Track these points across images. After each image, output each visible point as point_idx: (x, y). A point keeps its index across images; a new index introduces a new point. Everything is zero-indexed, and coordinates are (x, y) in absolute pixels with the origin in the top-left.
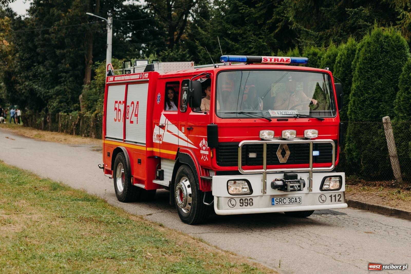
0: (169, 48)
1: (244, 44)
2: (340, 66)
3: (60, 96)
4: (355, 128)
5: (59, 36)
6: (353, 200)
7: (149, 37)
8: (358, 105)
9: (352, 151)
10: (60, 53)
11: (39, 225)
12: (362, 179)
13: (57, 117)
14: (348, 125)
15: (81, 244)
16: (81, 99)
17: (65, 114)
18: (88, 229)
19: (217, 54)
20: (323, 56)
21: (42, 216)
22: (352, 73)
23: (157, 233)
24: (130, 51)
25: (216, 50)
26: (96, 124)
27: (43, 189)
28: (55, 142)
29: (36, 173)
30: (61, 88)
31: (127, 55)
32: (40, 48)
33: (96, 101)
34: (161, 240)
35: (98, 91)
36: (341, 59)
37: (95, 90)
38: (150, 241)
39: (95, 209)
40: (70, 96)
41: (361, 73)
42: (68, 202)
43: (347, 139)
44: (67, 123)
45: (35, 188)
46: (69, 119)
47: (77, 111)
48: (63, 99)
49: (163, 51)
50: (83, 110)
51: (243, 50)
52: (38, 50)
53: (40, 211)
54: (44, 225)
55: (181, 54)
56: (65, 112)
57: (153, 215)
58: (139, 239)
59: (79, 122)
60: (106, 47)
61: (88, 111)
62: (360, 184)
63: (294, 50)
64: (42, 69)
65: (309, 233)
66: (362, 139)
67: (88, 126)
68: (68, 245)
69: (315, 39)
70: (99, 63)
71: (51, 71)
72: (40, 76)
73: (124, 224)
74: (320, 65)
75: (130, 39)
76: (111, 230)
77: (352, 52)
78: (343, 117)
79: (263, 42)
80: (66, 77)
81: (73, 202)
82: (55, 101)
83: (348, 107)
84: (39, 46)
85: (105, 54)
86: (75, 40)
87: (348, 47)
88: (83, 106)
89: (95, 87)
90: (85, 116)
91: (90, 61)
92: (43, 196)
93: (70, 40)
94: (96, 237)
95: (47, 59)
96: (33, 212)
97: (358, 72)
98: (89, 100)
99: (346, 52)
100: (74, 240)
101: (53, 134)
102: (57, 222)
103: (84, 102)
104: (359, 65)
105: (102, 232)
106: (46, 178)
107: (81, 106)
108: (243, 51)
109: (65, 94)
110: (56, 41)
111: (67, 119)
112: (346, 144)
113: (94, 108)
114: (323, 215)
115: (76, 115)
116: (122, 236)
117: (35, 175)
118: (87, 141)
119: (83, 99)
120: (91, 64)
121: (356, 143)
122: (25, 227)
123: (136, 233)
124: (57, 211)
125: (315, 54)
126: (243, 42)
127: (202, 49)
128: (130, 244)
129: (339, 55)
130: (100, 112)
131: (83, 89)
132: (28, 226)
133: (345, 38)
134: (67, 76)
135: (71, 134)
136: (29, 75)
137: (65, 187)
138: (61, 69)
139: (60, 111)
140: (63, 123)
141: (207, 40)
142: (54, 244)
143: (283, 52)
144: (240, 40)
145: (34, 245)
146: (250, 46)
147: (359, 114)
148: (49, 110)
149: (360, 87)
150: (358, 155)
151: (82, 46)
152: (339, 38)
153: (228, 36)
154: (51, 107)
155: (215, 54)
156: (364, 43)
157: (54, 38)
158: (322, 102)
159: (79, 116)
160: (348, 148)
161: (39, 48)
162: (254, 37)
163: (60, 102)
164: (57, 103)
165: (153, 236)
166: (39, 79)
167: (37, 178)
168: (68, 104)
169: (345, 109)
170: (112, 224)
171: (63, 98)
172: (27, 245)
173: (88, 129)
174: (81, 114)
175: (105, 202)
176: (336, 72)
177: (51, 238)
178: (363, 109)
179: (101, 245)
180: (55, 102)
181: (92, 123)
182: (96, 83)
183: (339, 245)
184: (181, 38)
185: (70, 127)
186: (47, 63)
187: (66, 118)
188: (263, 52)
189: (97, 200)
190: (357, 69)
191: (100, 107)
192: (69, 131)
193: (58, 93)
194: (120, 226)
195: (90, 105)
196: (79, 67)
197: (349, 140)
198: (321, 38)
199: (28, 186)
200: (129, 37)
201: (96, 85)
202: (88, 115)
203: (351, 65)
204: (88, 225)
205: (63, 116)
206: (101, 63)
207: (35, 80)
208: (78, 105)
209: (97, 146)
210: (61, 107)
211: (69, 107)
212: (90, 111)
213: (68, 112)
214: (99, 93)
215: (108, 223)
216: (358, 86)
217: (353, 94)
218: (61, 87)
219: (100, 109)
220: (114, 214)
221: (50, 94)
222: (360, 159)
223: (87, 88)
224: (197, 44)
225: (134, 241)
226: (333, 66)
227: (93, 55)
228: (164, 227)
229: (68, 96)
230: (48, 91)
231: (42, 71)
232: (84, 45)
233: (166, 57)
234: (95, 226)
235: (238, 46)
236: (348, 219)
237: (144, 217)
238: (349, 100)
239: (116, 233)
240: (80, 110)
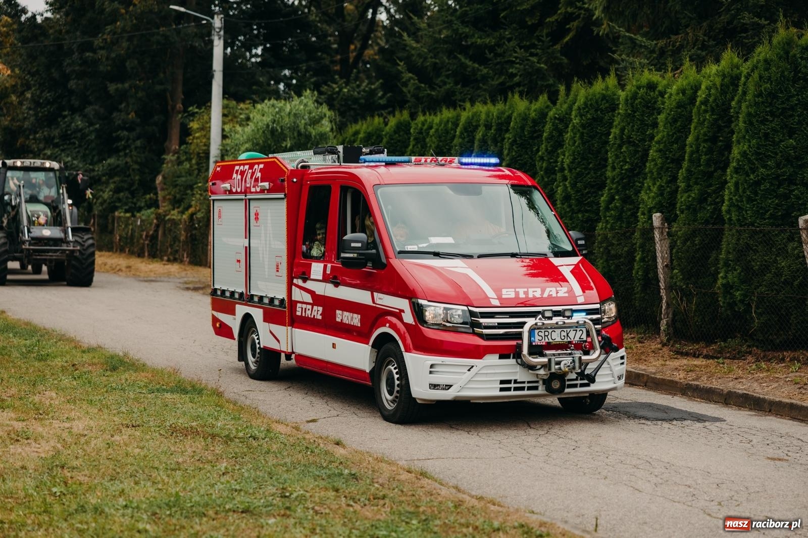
0: (341, 78)
1: (498, 67)
2: (706, 111)
3: (116, 179)
4: (738, 240)
5: (113, 55)
6: (738, 391)
7: (298, 56)
8: (744, 192)
9: (732, 287)
10: (117, 90)
11: (87, 443)
12: (753, 346)
13: (110, 221)
14: (723, 234)
15: (176, 483)
16: (159, 184)
17: (128, 215)
18: (189, 450)
19: (442, 89)
20: (669, 90)
21: (92, 423)
22: (733, 125)
23: (332, 459)
24: (260, 84)
25: (440, 79)
26: (191, 236)
27: (90, 368)
28: (108, 271)
29: (72, 335)
30: (120, 162)
31: (254, 94)
32: (75, 81)
33: (191, 187)
34: (342, 474)
35: (196, 167)
36: (709, 95)
37: (188, 166)
38: (318, 476)
39: (200, 410)
40: (137, 178)
41: (751, 123)
42: (143, 395)
43: (721, 262)
44: (132, 234)
45: (73, 365)
46: (136, 225)
47: (153, 210)
48: (123, 184)
49: (329, 83)
50: (164, 207)
51: (497, 79)
52: (72, 84)
53: (87, 413)
54: (99, 443)
55: (367, 89)
56: (126, 211)
57: (320, 421)
58: (296, 471)
59: (156, 231)
60: (212, 77)
61: (173, 209)
62: (750, 358)
63: (607, 79)
64: (80, 123)
65: (651, 460)
66: (753, 263)
67: (176, 239)
68: (149, 484)
69: (648, 56)
70: (196, 110)
71: (97, 126)
72: (75, 138)
73: (262, 441)
74: (664, 108)
75: (259, 60)
76: (236, 453)
77: (731, 82)
78: (712, 218)
79: (538, 63)
80: (128, 139)
81: (153, 395)
82: (106, 187)
83: (723, 196)
84: (74, 76)
85: (209, 92)
86: (145, 63)
87: (723, 71)
88: (164, 198)
89: (189, 160)
90: (169, 220)
91: (178, 106)
92: (90, 382)
93: (136, 62)
94: (208, 467)
95: (90, 103)
96: (73, 414)
97: (745, 122)
98: (176, 186)
99: (718, 81)
100: (161, 473)
101: (103, 256)
102: (124, 437)
103: (167, 189)
104: (747, 107)
105: (219, 457)
106: (95, 346)
107: (160, 198)
108: (497, 82)
109: (128, 173)
110: (107, 65)
111: (132, 224)
112: (719, 273)
113: (186, 201)
114: (675, 422)
115: (149, 216)
116: (260, 465)
117: (70, 340)
118: (173, 270)
119: (165, 184)
120: (179, 112)
121: (742, 271)
122: (59, 446)
123: (288, 460)
124: (123, 413)
125: (651, 86)
126: (498, 63)
127: (411, 78)
128: (279, 483)
129: (703, 87)
130: (199, 211)
131: (163, 163)
132: (66, 445)
133: (712, 52)
134: (131, 137)
135: (140, 255)
136: (52, 135)
137: (134, 364)
138: (118, 122)
139: (116, 208)
140: (124, 234)
141: (421, 60)
142: (121, 482)
143: (585, 83)
144: (490, 60)
145: (80, 484)
146: (511, 70)
147: (746, 211)
148: (95, 207)
149: (748, 154)
150: (745, 296)
151: (162, 75)
152: (699, 52)
153: (464, 50)
154: (99, 201)
155: (438, 89)
156: (758, 62)
157: (104, 60)
158: (668, 187)
159: (157, 218)
160: (724, 281)
161: (74, 79)
162: (521, 53)
163: (117, 190)
164: (111, 193)
165: (325, 465)
166: (74, 143)
167: (76, 345)
168: (133, 194)
169: (718, 200)
170: (237, 440)
171: (122, 181)
172: (66, 483)
173: (176, 245)
174: (159, 214)
175: (220, 394)
176: (697, 123)
177: (115, 470)
178: (756, 200)
179: (219, 484)
180: (107, 190)
181: (183, 232)
182: (191, 151)
183: (715, 486)
184: (363, 58)
185: (138, 241)
186: (89, 110)
187: (130, 222)
188: (539, 83)
189: (202, 390)
190: (741, 117)
191: (200, 199)
192: (136, 250)
193: (112, 172)
194: (255, 444)
195: (178, 196)
196: (156, 118)
197: (726, 264)
198: (662, 52)
199: (58, 362)
200: (256, 55)
201: (191, 154)
202: (175, 217)
203: (730, 107)
204: (188, 442)
205: (123, 219)
206: (200, 109)
207: (65, 146)
208: (155, 197)
209: (194, 280)
210: (119, 200)
211: (135, 200)
212: (178, 208)
213: (134, 210)
214: (196, 172)
215: (228, 439)
216: (745, 152)
217: (735, 168)
218: (118, 160)
219: (200, 204)
220: (239, 419)
221: (96, 173)
222: (749, 305)
223: (171, 161)
224: (399, 68)
225: (285, 476)
226: (692, 110)
227: (184, 93)
228: (344, 447)
229: (132, 177)
230: (91, 167)
231: (80, 127)
232: (165, 73)
233: (335, 96)
234: (203, 443)
235: (485, 71)
236: (729, 431)
237: (301, 427)
238: (726, 182)
239: (247, 458)
240: (158, 207)
